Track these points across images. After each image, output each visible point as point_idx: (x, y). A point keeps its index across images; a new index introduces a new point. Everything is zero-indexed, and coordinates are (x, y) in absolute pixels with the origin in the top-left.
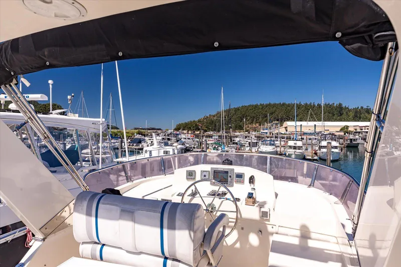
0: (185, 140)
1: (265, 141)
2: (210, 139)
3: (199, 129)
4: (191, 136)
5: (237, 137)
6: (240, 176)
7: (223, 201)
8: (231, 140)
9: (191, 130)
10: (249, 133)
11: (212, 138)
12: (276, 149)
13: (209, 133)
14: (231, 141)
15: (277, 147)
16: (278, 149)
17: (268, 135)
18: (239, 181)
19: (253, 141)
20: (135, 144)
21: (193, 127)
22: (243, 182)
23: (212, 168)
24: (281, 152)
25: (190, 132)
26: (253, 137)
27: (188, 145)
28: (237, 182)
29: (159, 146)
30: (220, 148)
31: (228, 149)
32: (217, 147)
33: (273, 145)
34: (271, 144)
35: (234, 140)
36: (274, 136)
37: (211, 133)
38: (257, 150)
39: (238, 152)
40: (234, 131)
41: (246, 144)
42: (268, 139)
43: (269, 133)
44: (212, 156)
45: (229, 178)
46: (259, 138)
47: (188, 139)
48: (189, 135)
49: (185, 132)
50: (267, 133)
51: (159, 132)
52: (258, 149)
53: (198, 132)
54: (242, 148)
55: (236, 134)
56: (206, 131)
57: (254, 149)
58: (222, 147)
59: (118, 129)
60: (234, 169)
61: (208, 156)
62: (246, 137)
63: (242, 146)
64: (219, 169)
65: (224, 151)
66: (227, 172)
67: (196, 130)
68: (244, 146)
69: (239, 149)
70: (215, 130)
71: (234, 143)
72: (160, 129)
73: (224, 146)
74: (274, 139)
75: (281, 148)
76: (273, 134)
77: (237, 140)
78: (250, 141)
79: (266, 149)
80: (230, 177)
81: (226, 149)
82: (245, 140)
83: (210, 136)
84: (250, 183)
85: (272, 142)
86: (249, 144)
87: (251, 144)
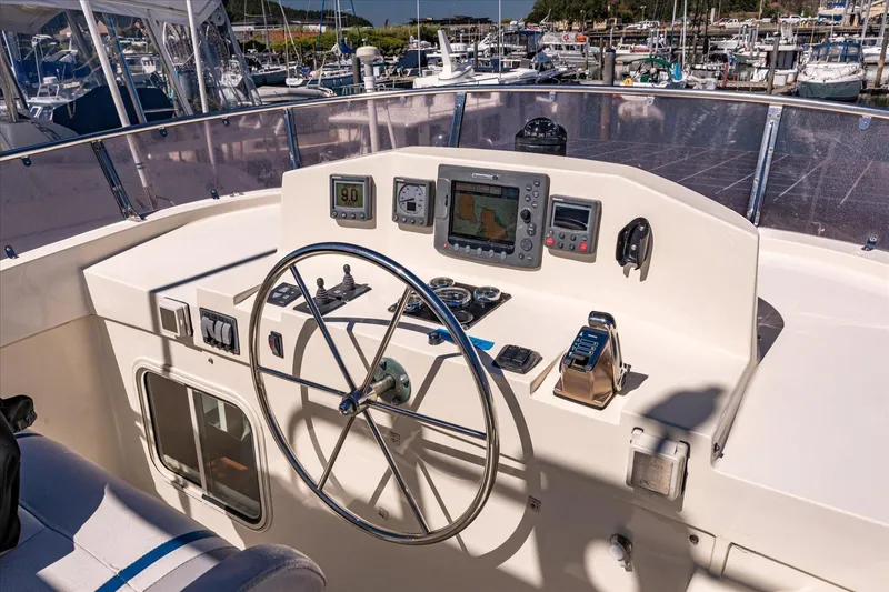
0: (556, 52)
1: (828, 44)
2: (641, 46)
3: (605, 15)
4: (578, 40)
5: (729, 36)
6: (577, 219)
7: (439, 360)
8: (706, 48)
9: (581, 20)
10: (775, 20)
11: (645, 43)
12: (861, 74)
13: (637, 26)
14: (705, 52)
15: (866, 66)
16: (872, 74)
17: (841, 27)
18: (567, 242)
19: (781, 48)
20: (409, 70)
21: (587, 9)
22: (587, 251)
23: (443, 169)
24: (878, 84)
25: (576, 26)
26: (787, 33)
27: (563, 69)
28: (560, 248)
29: (458, 73)
30: (664, 75)
31: (691, 77)
32: (653, 70)
33: (854, 58)
34: (845, 58)
35: (715, 48)
36: (865, 28)
37: (645, 25)
38: (790, 79)
39: (724, 88)
40: (724, 15)
41: (757, 58)
42: (840, 39)
43: (846, 20)
44: (636, 103)
45: (521, 226)
46: (804, 36)
47: (568, 48)
48: (572, 35)
49: (562, 25)
50: (838, 18)
51: (481, 27)
52: (796, 75)
53: (603, 26)
54: (744, 74)
55: (727, 25)
56: (628, 20)
57: (781, 78)
58: (673, 71)
59: (366, 23)
60: (547, 179)
61: (624, 101)
62: (762, 35)
63: (743, 65)
64: (475, 177)
65: (677, 86)
66: (510, 194)
67: (595, 17)
68: (751, 65)
69: (730, 78)
70: (659, 16)
71: (713, 58)
72: (484, 21)
73: (681, 68)
74: (863, 38)
75: (881, 70)
76: (861, 22)
77: (728, 46)
78: (770, 48)
79: (827, 74)
80: (527, 217)
81: (685, 77)
82: (757, 45)
83: (640, 38)
84: (621, 256)
85: (853, 51)
86: (768, 59)
87: (774, 57)
